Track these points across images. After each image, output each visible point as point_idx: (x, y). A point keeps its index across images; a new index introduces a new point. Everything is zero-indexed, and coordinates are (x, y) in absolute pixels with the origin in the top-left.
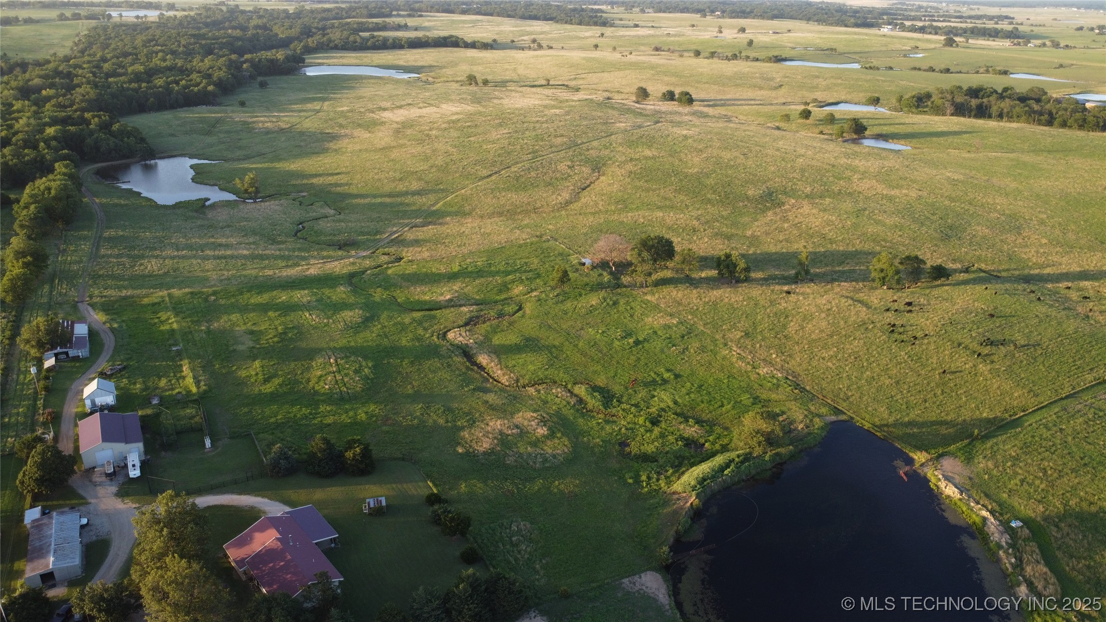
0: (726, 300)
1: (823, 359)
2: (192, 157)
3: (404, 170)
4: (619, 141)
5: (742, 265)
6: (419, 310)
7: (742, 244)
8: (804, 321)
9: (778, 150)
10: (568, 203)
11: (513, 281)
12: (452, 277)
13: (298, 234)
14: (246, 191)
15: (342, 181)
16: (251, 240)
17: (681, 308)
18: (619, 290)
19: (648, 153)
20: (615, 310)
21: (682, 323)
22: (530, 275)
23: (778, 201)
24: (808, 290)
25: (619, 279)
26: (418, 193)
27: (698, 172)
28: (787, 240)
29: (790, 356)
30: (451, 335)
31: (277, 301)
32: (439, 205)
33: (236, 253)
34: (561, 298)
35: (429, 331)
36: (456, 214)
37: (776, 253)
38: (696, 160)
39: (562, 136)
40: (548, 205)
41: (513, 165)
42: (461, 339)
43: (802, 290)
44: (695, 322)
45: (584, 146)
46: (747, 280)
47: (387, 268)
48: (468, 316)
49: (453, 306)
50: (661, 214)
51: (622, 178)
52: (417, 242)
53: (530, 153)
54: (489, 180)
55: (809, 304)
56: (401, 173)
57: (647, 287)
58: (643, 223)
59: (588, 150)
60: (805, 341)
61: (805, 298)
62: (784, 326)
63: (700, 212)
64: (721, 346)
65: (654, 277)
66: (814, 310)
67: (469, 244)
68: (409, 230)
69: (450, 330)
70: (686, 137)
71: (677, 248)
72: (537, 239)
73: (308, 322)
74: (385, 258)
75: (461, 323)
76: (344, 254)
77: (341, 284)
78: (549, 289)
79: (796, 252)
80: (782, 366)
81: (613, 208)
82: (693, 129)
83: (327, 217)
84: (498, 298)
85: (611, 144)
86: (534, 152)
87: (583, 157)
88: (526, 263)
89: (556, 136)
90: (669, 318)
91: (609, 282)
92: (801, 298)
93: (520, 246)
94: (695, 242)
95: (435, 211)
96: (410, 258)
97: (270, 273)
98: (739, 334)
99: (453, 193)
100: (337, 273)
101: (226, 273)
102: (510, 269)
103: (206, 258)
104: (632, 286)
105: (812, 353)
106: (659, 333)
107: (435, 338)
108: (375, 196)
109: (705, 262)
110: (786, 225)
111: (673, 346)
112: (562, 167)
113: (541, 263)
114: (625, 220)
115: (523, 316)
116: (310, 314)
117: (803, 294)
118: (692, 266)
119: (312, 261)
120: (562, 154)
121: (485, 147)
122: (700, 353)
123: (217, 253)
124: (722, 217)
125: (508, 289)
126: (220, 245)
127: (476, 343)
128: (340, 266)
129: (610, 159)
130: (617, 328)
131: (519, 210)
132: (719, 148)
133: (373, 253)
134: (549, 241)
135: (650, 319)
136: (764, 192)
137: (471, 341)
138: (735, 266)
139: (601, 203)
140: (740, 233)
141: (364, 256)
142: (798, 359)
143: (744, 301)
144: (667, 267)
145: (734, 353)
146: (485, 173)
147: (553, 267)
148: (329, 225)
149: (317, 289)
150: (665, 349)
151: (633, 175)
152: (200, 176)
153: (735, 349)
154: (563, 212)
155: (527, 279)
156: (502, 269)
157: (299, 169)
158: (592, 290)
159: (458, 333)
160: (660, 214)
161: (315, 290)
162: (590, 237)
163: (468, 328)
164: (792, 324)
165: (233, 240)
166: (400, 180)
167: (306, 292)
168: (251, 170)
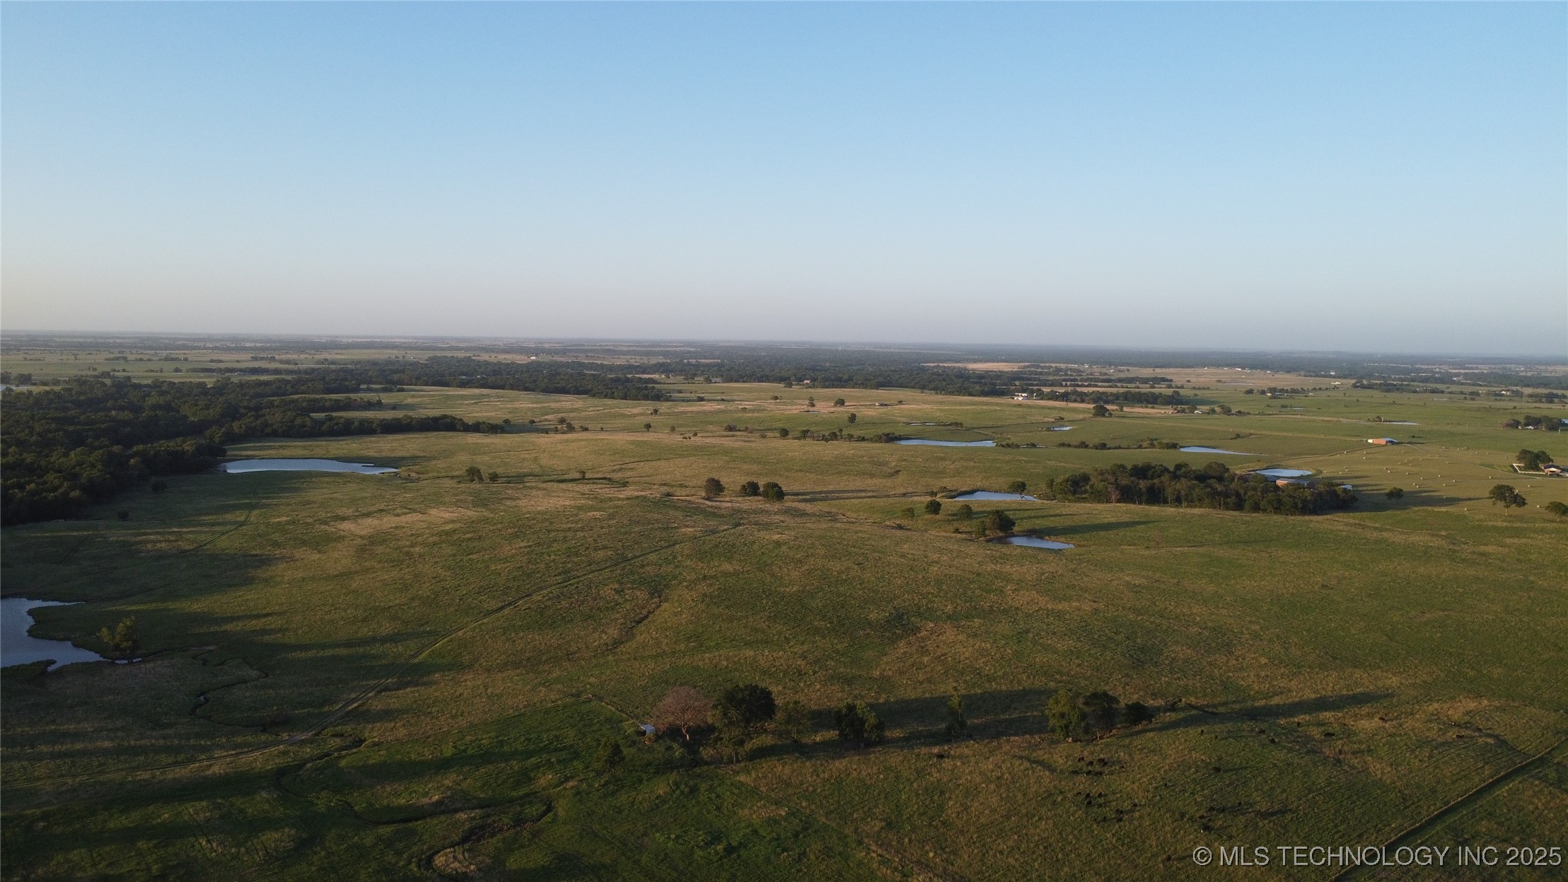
0: (855, 774)
1: (1001, 853)
2: (31, 597)
3: (371, 605)
4: (686, 552)
5: (872, 719)
6: (388, 823)
7: (869, 690)
8: (966, 797)
9: (903, 556)
10: (617, 643)
11: (538, 767)
12: (443, 765)
13: (198, 711)
14: (117, 647)
15: (273, 626)
16: (119, 723)
17: (790, 791)
18: (697, 770)
19: (727, 567)
20: (694, 802)
21: (793, 814)
22: (564, 755)
23: (910, 626)
24: (966, 751)
25: (696, 752)
26: (392, 639)
27: (798, 591)
28: (929, 680)
29: (954, 852)
30: (439, 860)
31: (154, 822)
32: (424, 655)
33: (90, 746)
34: (611, 787)
35: (405, 856)
36: (449, 667)
37: (916, 700)
38: (795, 574)
39: (605, 548)
40: (587, 647)
41: (535, 591)
42: (456, 865)
43: (959, 751)
44: (812, 811)
45: (638, 562)
46: (882, 741)
47: (340, 757)
48: (467, 826)
49: (443, 812)
50: (752, 653)
51: (693, 604)
52: (388, 715)
53: (559, 574)
54: (497, 615)
55: (971, 772)
56: (365, 610)
57: (738, 761)
58: (727, 667)
59: (643, 566)
60: (972, 828)
61: (963, 763)
62: (941, 808)
63: (805, 647)
64: (854, 845)
65: (748, 746)
66: (978, 780)
67: (469, 713)
68: (376, 695)
69: (439, 852)
70: (778, 544)
71: (779, 701)
72: (573, 699)
73: (204, 854)
74: (337, 742)
75: (456, 838)
76: (270, 739)
77: (263, 788)
78: (592, 774)
79: (944, 697)
80: (945, 869)
81: (682, 647)
82: (786, 532)
83: (245, 682)
84: (514, 794)
85: (675, 557)
86: (565, 572)
87: (636, 577)
88: (557, 737)
89: (596, 549)
90: (774, 807)
91: (683, 758)
92: (959, 764)
93: (547, 712)
94: (803, 690)
95: (416, 665)
96: (376, 740)
97: (145, 775)
98: (879, 825)
99: (444, 636)
100: (257, 770)
101: (70, 781)
102: (532, 747)
103: (40, 757)
104: (717, 761)
105: (984, 845)
106: (761, 832)
107: (413, 867)
108: (323, 647)
109: (820, 718)
110: (926, 659)
111: (784, 850)
112: (607, 591)
113: (580, 736)
114: (700, 663)
115: (554, 820)
116: (208, 841)
117: (960, 757)
118: (801, 727)
119: (217, 754)
120: (606, 573)
121: (493, 568)
122: (823, 859)
123: (57, 748)
124: (837, 652)
125: (530, 779)
126: (65, 735)
127: (479, 870)
128: (260, 759)
129: (675, 578)
130: (698, 830)
131: (544, 658)
132: (825, 557)
133: (317, 734)
134: (590, 701)
135: (746, 812)
136: (891, 614)
137: (472, 867)
138: (863, 722)
139: (665, 641)
140: (864, 673)
141: (302, 740)
142: (966, 857)
143: (880, 773)
144: (766, 730)
145: (874, 855)
146: (494, 604)
147: (598, 740)
148: (248, 694)
149: (223, 798)
150: (773, 857)
151: (708, 599)
152: (44, 627)
153: (874, 848)
154: (610, 657)
155: (559, 761)
156: (520, 748)
157: (206, 610)
158: (657, 773)
159: (451, 855)
160: (750, 653)
161: (219, 801)
162: (652, 693)
163: (467, 846)
164: (951, 803)
165: (87, 726)
166: (364, 620)
167: (204, 804)
168: (127, 614)
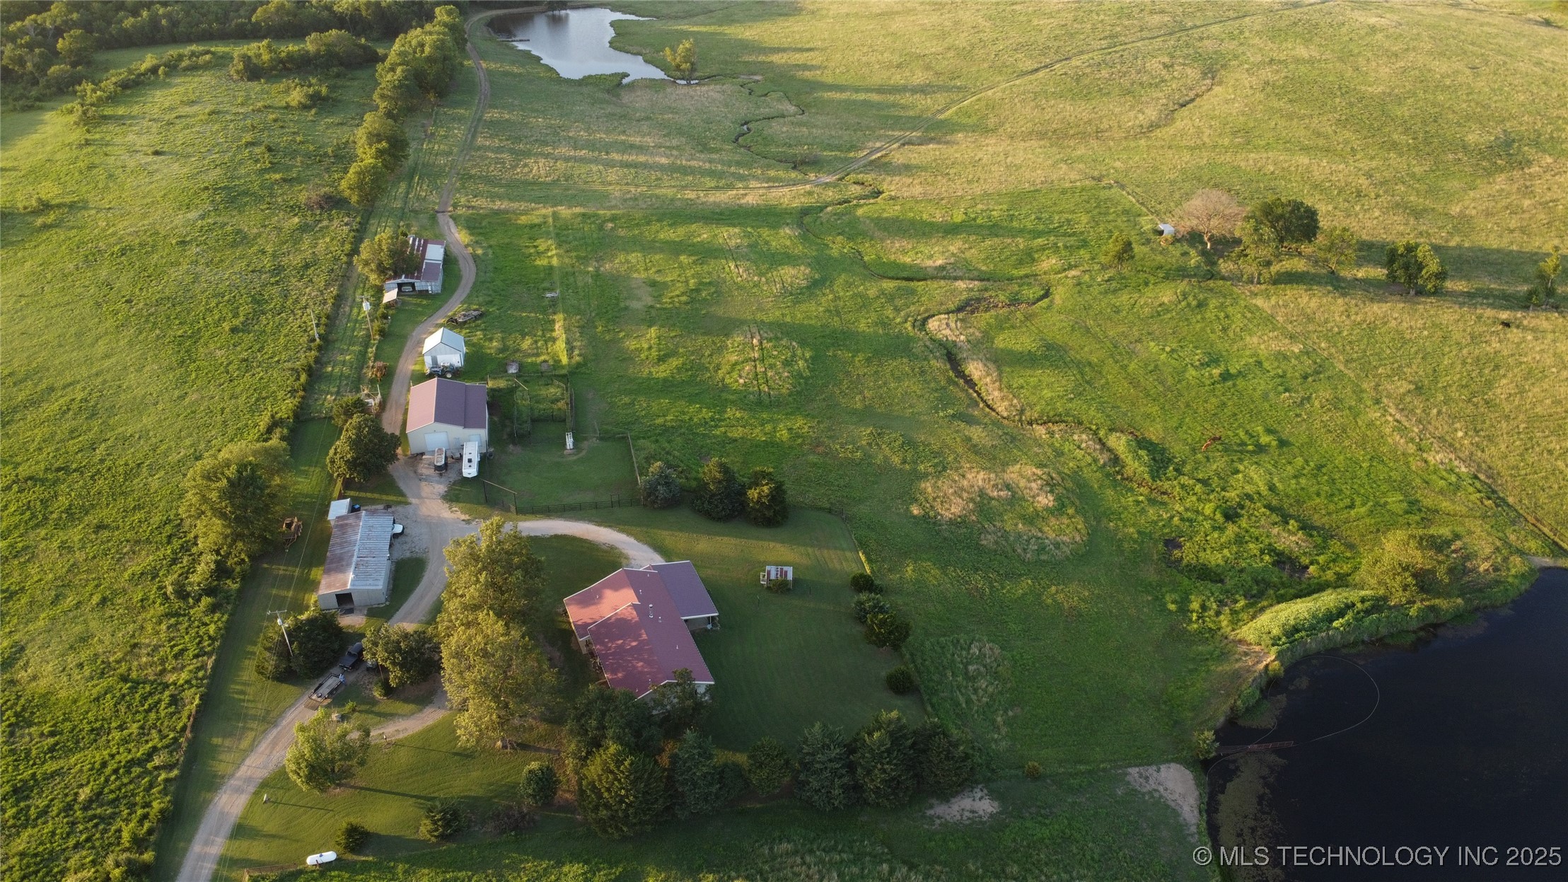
0: (1393, 324)
1: (1550, 452)
2: (614, 8)
3: (907, 51)
4: (1257, 27)
5: (1433, 266)
6: (892, 278)
7: (1440, 228)
8: (1526, 379)
9: (1538, 64)
10: (1153, 126)
11: (1043, 249)
12: (951, 230)
13: (740, 139)
14: (678, 67)
15: (814, 63)
16: (675, 142)
17: (1311, 327)
18: (1211, 283)
19: (1302, 52)
20: (1199, 317)
21: (1307, 353)
22: (1072, 241)
23: (1520, 158)
24: (1545, 325)
25: (1214, 264)
26: (923, 90)
27: (1384, 93)
28: (1523, 230)
29: (1490, 439)
30: (933, 324)
31: (695, 240)
32: (950, 111)
33: (650, 161)
34: (1114, 284)
35: (902, 314)
36: (974, 128)
37: (1498, 251)
38: (1384, 71)
39: (1162, 12)
40: (1119, 127)
41: (1075, 55)
42: (947, 332)
43: (1534, 323)
44: (1331, 355)
45: (1196, 33)
46: (1437, 292)
47: (858, 206)
48: (964, 296)
49: (944, 278)
50: (1306, 161)
51: (1250, 92)
52: (907, 169)
53: (1105, 38)
54: (1033, 77)
55: (1543, 351)
56: (901, 56)
57: (1259, 283)
58: (1272, 173)
59: (1201, 39)
60: (1521, 417)
61: (1536, 339)
62: (1489, 384)
63: (1374, 164)
64: (1369, 403)
65: (1275, 268)
66: (1549, 361)
67: (985, 180)
68: (899, 147)
69: (934, 316)
70: (1373, 29)
71: (1323, 223)
72: (1094, 183)
73: (732, 277)
74: (856, 190)
75: (952, 307)
76: (799, 177)
77: (788, 224)
78: (1097, 267)
79: (1536, 254)
80: (1472, 454)
81: (1226, 142)
82: (1388, 16)
83: (783, 116)
84: (1015, 272)
85: (1241, 32)
86: (1111, 37)
87: (1191, 51)
88: (1068, 221)
89: (1152, 13)
90: (1287, 341)
91: (1198, 267)
92: (1530, 338)
93: (1064, 192)
94: (1356, 215)
95: (942, 121)
96: (893, 193)
97: (691, 195)
98: (1404, 387)
99: (974, 94)
100: (784, 206)
101: (633, 190)
102: (1041, 227)
103: (610, 164)
104: (1235, 278)
105: (1531, 439)
106: (1266, 365)
107: (908, 325)
108: (857, 90)
109: (1368, 251)
110: (1526, 203)
111: (1286, 390)
112: (1154, 65)
113: (1093, 224)
114: (1243, 164)
115: (1049, 307)
116: (736, 266)
117: (1534, 330)
118: (1343, 258)
119: (753, 184)
120: (1157, 43)
121: (1035, 23)
122: (1329, 410)
123: (626, 157)
124: (1413, 176)
125: (1033, 260)
126: (632, 146)
127: (969, 341)
128: (790, 195)
129: (1236, 57)
130: (1196, 348)
131: (1071, 132)
132: (1430, 53)
133: (841, 179)
134: (1111, 187)
135: (1255, 340)
136: (1497, 138)
137: (962, 338)
138: (1420, 267)
139: (1207, 132)
140: (1439, 207)
141: (826, 183)
142: (1503, 447)
143: (1425, 328)
144: (1300, 253)
145: (1390, 419)
146: (1030, 65)
147: (1111, 231)
148: (785, 129)
149: (752, 227)
150: (1272, 395)
151: (1269, 89)
152: (623, 40)
153: (1392, 411)
154: (1143, 142)
155: (1066, 247)
156: (1029, 226)
157: (757, 38)
158: (1166, 278)
159: (944, 322)
160: (1303, 160)
161: (749, 229)
162: (1180, 189)
163: (961, 315)
164: (1504, 381)
165: (649, 141)
166: (899, 66)
167: (737, 230)
168: (688, 35)
